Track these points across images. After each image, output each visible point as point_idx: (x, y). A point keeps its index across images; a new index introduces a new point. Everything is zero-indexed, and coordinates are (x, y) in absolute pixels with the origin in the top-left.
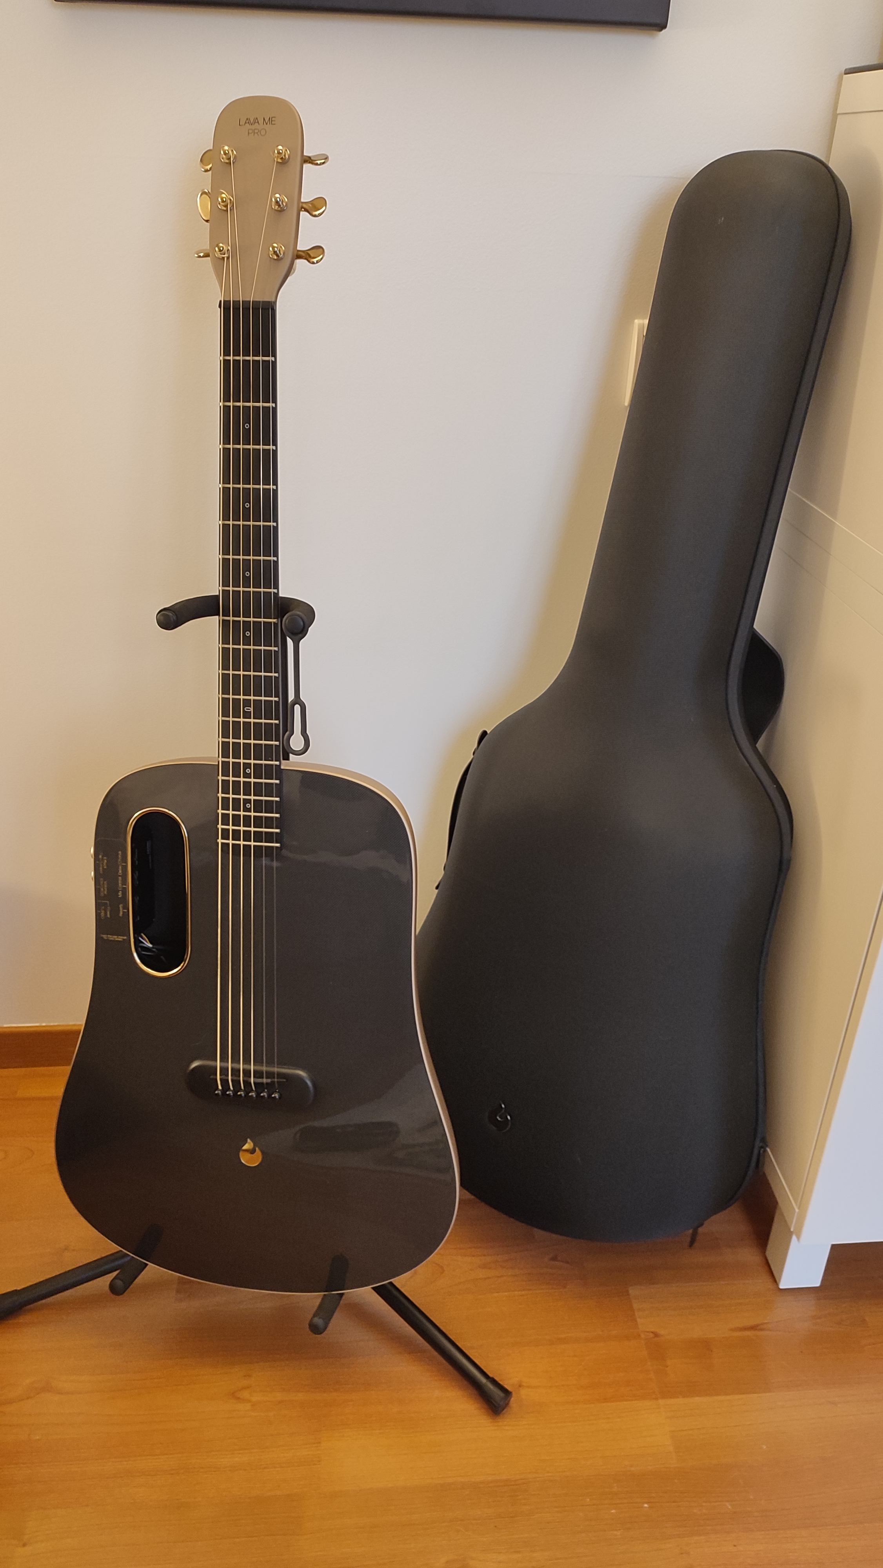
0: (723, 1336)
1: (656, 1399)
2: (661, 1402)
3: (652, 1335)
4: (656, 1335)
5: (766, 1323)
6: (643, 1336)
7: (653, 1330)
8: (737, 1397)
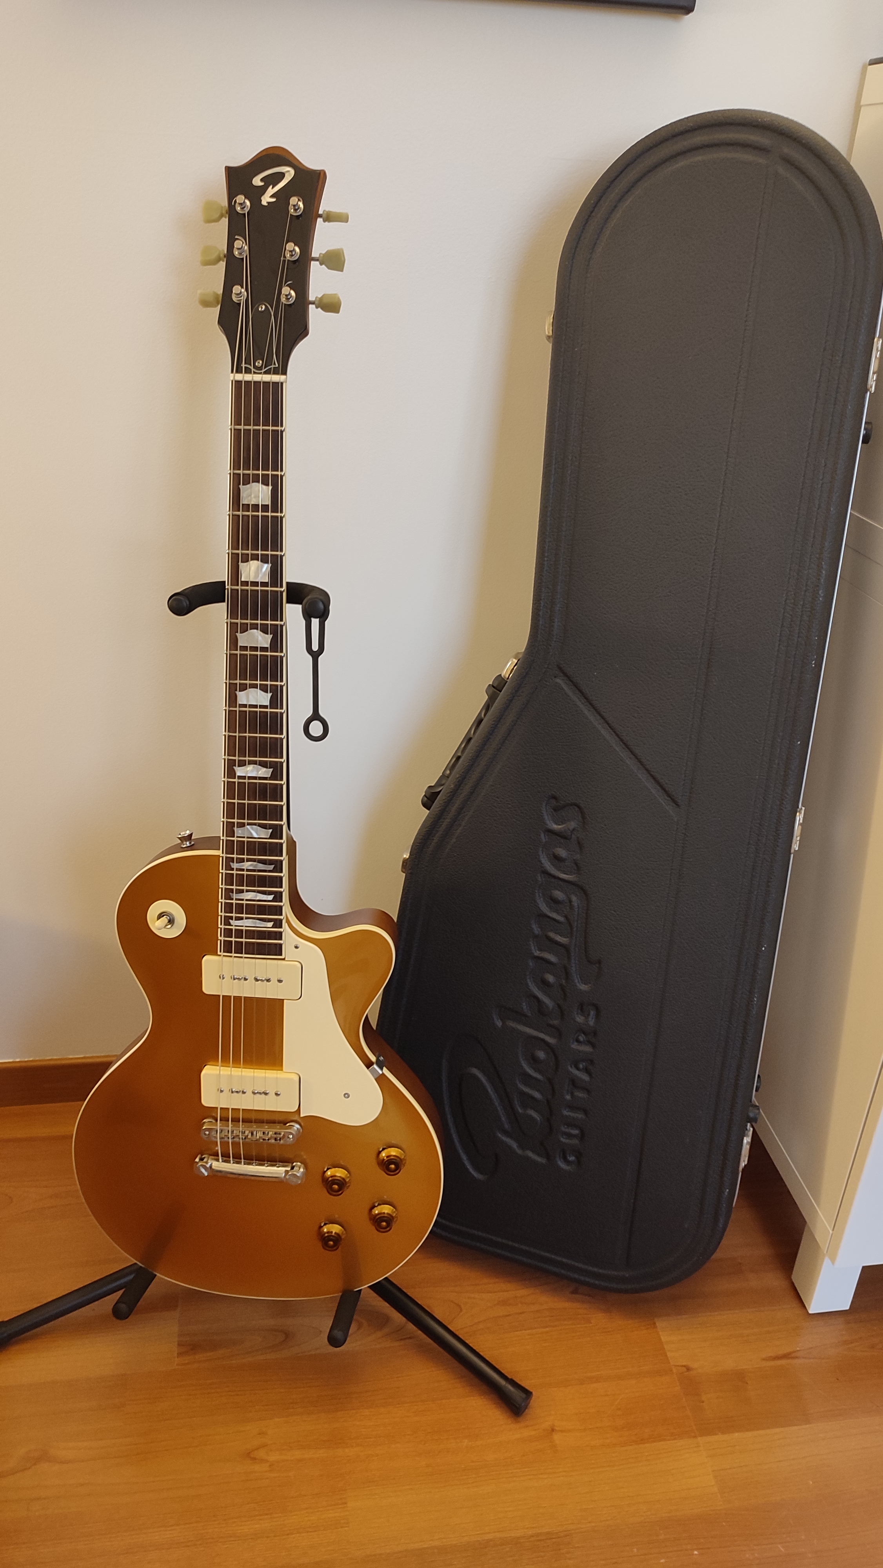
0: (756, 1366)
1: (695, 1437)
2: (700, 1440)
3: (685, 1369)
4: (688, 1369)
5: (798, 1351)
6: (675, 1371)
7: (684, 1364)
8: (777, 1430)
